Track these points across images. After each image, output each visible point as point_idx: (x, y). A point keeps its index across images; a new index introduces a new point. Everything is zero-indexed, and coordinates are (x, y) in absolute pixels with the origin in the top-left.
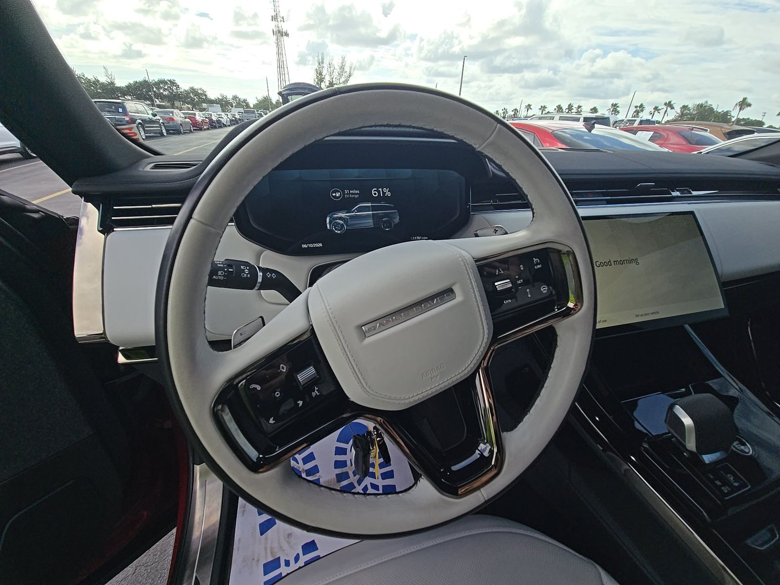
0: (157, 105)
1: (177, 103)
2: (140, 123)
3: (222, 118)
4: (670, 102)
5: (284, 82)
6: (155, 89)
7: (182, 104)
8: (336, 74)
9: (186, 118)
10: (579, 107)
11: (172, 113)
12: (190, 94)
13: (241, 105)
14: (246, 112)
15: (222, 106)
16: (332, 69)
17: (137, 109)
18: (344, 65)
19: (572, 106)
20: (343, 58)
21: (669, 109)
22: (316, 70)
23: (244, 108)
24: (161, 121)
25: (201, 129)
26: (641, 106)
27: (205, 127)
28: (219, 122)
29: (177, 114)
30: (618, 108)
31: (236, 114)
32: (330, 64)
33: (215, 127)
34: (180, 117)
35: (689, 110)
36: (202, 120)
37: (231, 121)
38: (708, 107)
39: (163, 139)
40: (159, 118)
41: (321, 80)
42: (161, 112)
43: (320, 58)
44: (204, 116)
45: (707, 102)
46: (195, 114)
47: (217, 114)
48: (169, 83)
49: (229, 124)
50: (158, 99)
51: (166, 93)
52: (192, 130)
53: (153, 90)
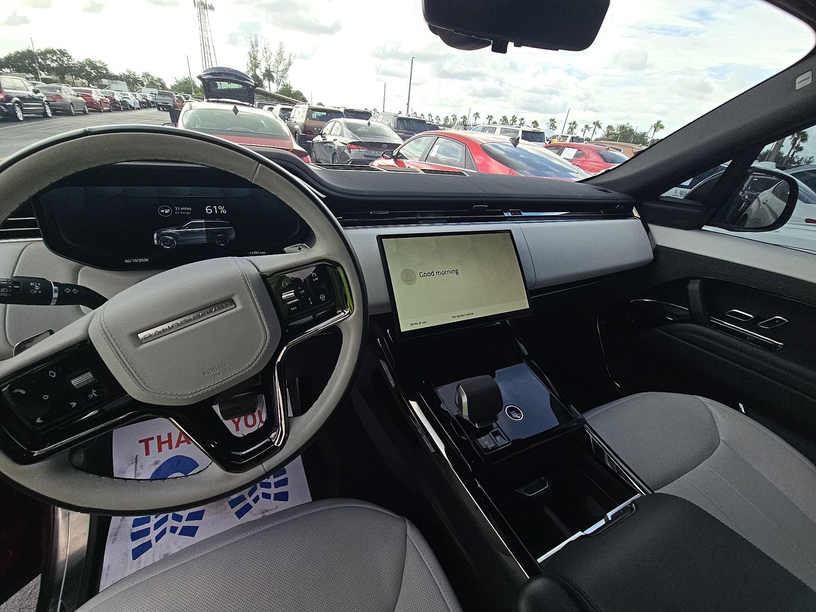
0: (42, 78)
1: (68, 77)
2: (17, 102)
3: (128, 98)
4: (598, 122)
5: (210, 63)
6: (40, 60)
7: (75, 79)
8: (273, 61)
9: (78, 96)
10: (522, 119)
11: (60, 89)
12: (85, 67)
13: (155, 85)
14: (160, 94)
15: (129, 84)
16: (268, 54)
17: (14, 84)
18: (283, 52)
19: (516, 118)
20: (281, 44)
21: (597, 127)
22: (249, 53)
23: (158, 89)
24: (45, 99)
25: (99, 111)
26: (574, 123)
27: (104, 108)
28: (124, 103)
29: (66, 91)
30: (555, 124)
31: (148, 95)
32: (265, 49)
33: (118, 109)
34: (71, 94)
35: (614, 130)
36: (101, 99)
37: (141, 103)
38: (628, 129)
39: (47, 121)
40: (43, 95)
41: (256, 66)
42: (45, 88)
43: (254, 40)
44: (103, 95)
45: (628, 124)
46: (90, 92)
47: (121, 94)
48: (59, 53)
49: (138, 106)
50: (44, 71)
51: (54, 65)
52: (87, 110)
53: (38, 61)
